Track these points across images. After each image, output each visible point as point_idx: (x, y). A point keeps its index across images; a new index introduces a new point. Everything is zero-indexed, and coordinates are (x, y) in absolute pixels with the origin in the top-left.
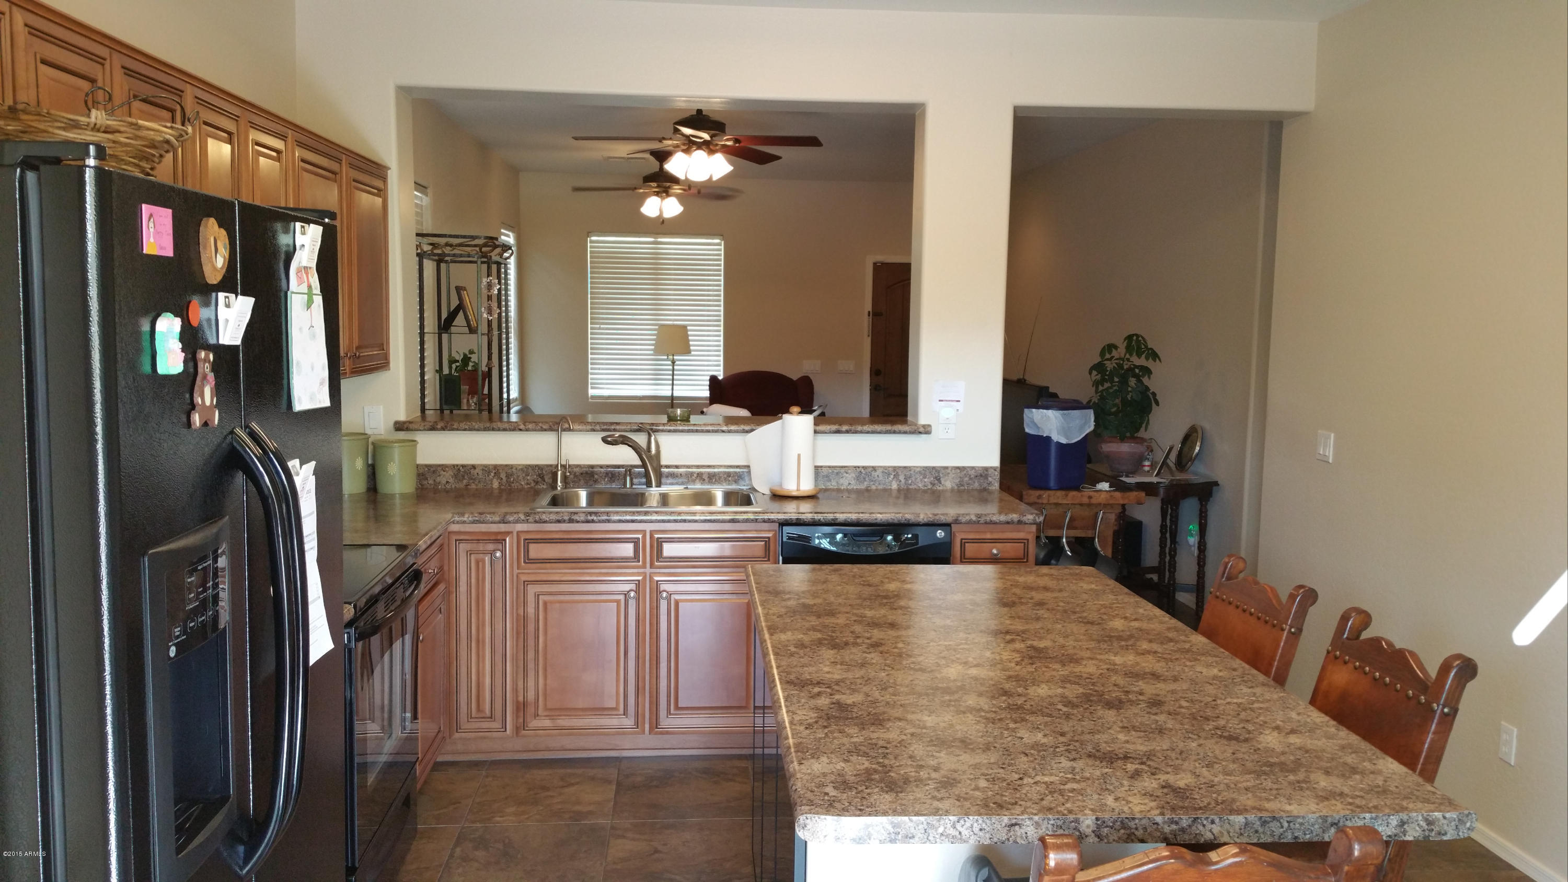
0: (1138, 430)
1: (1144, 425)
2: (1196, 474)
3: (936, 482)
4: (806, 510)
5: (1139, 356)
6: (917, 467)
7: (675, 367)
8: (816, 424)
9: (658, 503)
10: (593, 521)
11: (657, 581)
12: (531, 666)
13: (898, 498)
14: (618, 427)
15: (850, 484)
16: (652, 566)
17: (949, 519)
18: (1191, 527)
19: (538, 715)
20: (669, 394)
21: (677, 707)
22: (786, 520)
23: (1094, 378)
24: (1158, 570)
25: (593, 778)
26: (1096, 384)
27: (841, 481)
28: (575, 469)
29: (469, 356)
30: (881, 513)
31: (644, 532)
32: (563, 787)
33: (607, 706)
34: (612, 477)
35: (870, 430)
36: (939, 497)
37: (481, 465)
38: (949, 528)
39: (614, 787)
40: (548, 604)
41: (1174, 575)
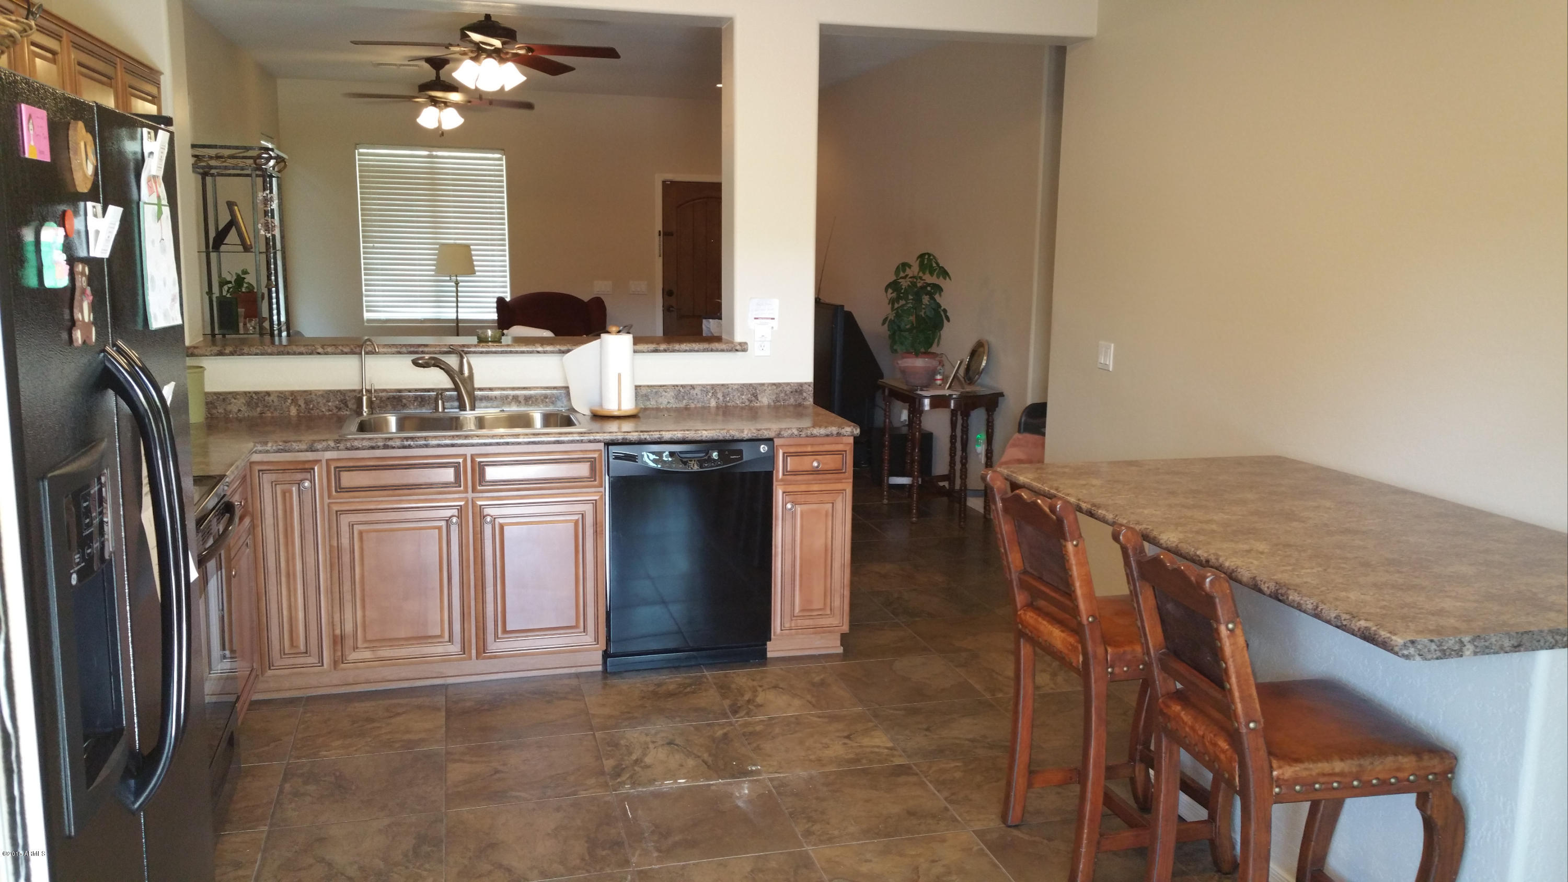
0: (931, 345)
1: (936, 340)
2: (982, 386)
3: (753, 398)
4: (626, 430)
5: (931, 274)
6: (735, 384)
7: (459, 289)
8: (635, 343)
9: (476, 426)
10: (410, 447)
11: (481, 506)
12: (348, 597)
13: (717, 414)
14: (426, 349)
15: (669, 402)
16: (474, 490)
17: (771, 434)
18: (979, 436)
19: (357, 648)
20: (454, 316)
21: (505, 631)
22: (612, 440)
23: (890, 296)
24: (949, 477)
25: (419, 707)
26: (892, 302)
27: (660, 400)
28: (380, 394)
29: (243, 276)
30: (706, 430)
31: (465, 456)
32: (390, 717)
33: (430, 634)
34: (422, 401)
35: (688, 348)
36: (757, 413)
37: (276, 392)
38: (771, 442)
39: (444, 714)
40: (364, 535)
41: (966, 482)
